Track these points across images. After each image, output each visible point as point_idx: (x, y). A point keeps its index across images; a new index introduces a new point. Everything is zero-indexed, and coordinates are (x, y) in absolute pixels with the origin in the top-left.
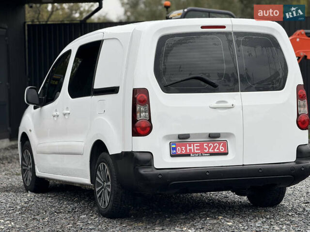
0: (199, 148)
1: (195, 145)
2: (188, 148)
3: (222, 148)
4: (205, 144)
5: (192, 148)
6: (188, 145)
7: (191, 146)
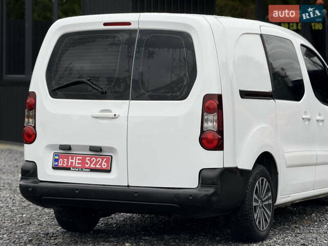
0: (80, 161)
1: (78, 158)
2: (70, 161)
3: (105, 164)
4: (87, 158)
5: (74, 161)
6: (70, 157)
7: (73, 159)
